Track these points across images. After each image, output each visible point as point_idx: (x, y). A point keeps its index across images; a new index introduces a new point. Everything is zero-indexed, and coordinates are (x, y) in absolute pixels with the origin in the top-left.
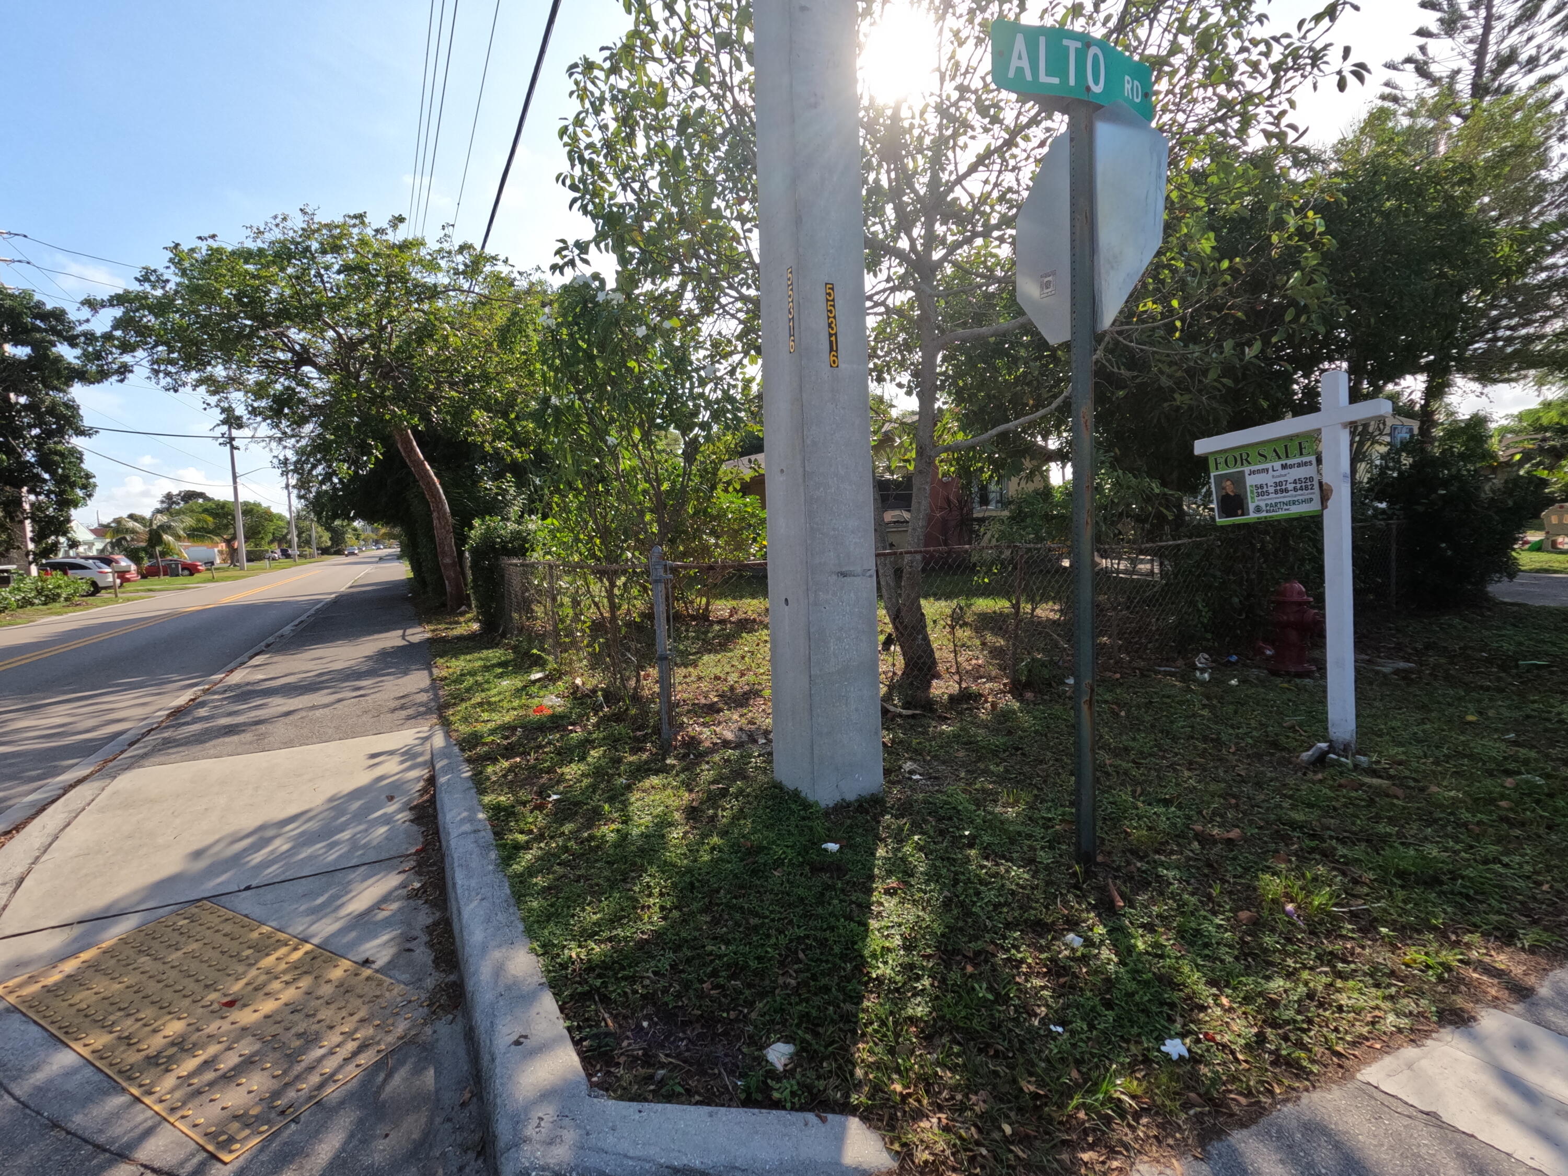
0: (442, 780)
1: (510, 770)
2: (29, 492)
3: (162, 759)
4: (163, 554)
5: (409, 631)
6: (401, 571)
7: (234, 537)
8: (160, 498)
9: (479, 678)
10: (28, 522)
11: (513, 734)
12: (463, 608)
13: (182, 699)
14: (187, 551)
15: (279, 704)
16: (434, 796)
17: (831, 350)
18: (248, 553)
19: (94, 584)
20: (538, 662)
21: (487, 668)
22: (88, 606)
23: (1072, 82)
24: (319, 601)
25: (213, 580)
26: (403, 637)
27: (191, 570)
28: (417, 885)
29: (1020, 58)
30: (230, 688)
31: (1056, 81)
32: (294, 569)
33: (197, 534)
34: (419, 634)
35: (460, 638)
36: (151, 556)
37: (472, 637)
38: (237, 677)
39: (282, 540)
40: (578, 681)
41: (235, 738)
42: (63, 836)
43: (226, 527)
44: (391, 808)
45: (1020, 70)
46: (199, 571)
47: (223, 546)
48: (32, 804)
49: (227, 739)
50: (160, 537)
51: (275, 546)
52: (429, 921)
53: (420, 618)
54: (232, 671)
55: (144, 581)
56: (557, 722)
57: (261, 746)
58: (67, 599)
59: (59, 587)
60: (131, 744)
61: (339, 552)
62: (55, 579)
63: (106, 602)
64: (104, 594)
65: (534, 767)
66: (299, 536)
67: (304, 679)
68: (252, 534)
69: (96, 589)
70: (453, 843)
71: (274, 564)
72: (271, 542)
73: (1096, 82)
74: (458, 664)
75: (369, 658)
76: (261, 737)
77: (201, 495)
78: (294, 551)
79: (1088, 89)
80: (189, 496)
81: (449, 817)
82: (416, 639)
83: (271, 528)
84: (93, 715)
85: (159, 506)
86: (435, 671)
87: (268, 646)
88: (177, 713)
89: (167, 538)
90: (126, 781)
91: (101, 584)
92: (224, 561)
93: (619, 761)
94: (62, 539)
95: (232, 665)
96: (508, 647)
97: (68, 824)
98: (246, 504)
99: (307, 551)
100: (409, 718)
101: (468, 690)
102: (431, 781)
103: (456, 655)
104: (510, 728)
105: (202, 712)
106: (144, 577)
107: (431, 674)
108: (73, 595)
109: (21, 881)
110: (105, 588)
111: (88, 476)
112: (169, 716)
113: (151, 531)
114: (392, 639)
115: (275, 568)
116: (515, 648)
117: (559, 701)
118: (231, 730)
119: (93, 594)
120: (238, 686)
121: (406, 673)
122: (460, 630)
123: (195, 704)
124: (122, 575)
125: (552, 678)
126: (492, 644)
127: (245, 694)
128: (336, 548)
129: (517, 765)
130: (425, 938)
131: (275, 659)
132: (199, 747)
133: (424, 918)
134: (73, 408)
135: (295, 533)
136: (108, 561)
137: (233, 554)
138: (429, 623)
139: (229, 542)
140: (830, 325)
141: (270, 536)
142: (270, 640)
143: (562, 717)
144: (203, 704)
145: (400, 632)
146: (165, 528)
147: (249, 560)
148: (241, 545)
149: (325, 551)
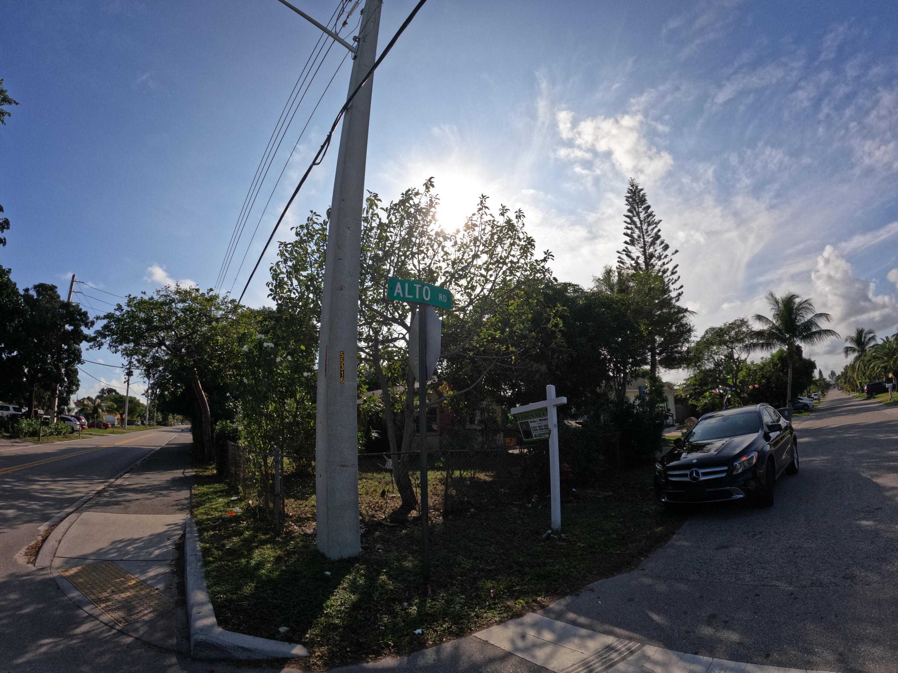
0: (188, 536)
1: (213, 535)
2: (60, 386)
3: (95, 510)
4: (97, 417)
5: (186, 471)
6: (188, 438)
7: (124, 413)
8: (99, 390)
9: (210, 496)
10: (57, 399)
11: (218, 521)
12: (212, 462)
13: (101, 487)
14: (106, 417)
15: (132, 496)
16: (184, 541)
17: (341, 376)
18: (128, 420)
19: (73, 429)
20: (237, 493)
21: (215, 493)
22: (70, 439)
23: (417, 297)
24: (152, 450)
25: (113, 433)
26: (183, 473)
27: (106, 426)
28: (175, 570)
29: (398, 289)
30: (117, 486)
31: (412, 297)
32: (145, 431)
33: (110, 411)
34: (190, 472)
35: (208, 477)
36: (93, 418)
37: (213, 476)
38: (119, 482)
39: (142, 417)
40: (250, 502)
41: (117, 507)
42: (69, 530)
43: (122, 408)
44: (168, 543)
45: (398, 294)
46: (108, 427)
47: (118, 416)
48: (59, 517)
49: (115, 507)
50: (97, 410)
51: (139, 419)
52: (178, 581)
53: (192, 465)
54: (117, 479)
55: (89, 430)
56: (237, 519)
57: (126, 511)
58: (64, 434)
59: (62, 428)
60: (85, 503)
61: (166, 425)
62: (62, 425)
63: (76, 438)
64: (75, 434)
65: (223, 535)
66: (149, 415)
67: (141, 487)
68: (131, 412)
69: (73, 431)
70: (188, 557)
71: (138, 428)
72: (137, 417)
73: (427, 297)
74: (204, 489)
75: (168, 481)
76: (127, 507)
77: (114, 391)
78: (146, 422)
79: (424, 299)
80: (111, 391)
81: (188, 548)
82: (188, 475)
83: (139, 410)
84: (70, 488)
85: (98, 394)
86: (193, 491)
87: (131, 469)
88: (99, 493)
89: (100, 410)
90: (86, 515)
91: (75, 429)
92: (118, 423)
93: (257, 537)
94: (66, 408)
95: (117, 476)
96: (226, 483)
97: (70, 527)
98: (131, 397)
99: (152, 422)
100: (179, 510)
101: (204, 501)
102: (184, 535)
103: (202, 485)
104: (217, 519)
105: (106, 494)
106: (89, 427)
107: (191, 492)
108: (66, 432)
109: (60, 541)
110: (76, 431)
111: (78, 381)
112: (96, 493)
113: (95, 407)
114: (178, 473)
115: (137, 430)
116: (228, 484)
117: (240, 510)
118: (117, 503)
119: (71, 433)
120: (119, 485)
121: (180, 491)
122: (208, 473)
123: (104, 490)
124: (82, 425)
125: (240, 500)
126: (219, 482)
127: (121, 489)
128: (164, 423)
129: (217, 534)
130: (175, 586)
131: (133, 476)
132: (106, 508)
133: (176, 580)
134: (79, 351)
135: (148, 413)
136: (79, 419)
137: (122, 420)
138: (196, 467)
139: (121, 415)
140: (341, 367)
141: (137, 414)
142: (132, 466)
143: (239, 517)
144: (107, 491)
145: (182, 471)
146: (99, 406)
147: (128, 425)
148: (126, 416)
149: (159, 424)
